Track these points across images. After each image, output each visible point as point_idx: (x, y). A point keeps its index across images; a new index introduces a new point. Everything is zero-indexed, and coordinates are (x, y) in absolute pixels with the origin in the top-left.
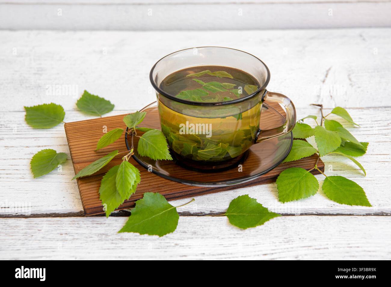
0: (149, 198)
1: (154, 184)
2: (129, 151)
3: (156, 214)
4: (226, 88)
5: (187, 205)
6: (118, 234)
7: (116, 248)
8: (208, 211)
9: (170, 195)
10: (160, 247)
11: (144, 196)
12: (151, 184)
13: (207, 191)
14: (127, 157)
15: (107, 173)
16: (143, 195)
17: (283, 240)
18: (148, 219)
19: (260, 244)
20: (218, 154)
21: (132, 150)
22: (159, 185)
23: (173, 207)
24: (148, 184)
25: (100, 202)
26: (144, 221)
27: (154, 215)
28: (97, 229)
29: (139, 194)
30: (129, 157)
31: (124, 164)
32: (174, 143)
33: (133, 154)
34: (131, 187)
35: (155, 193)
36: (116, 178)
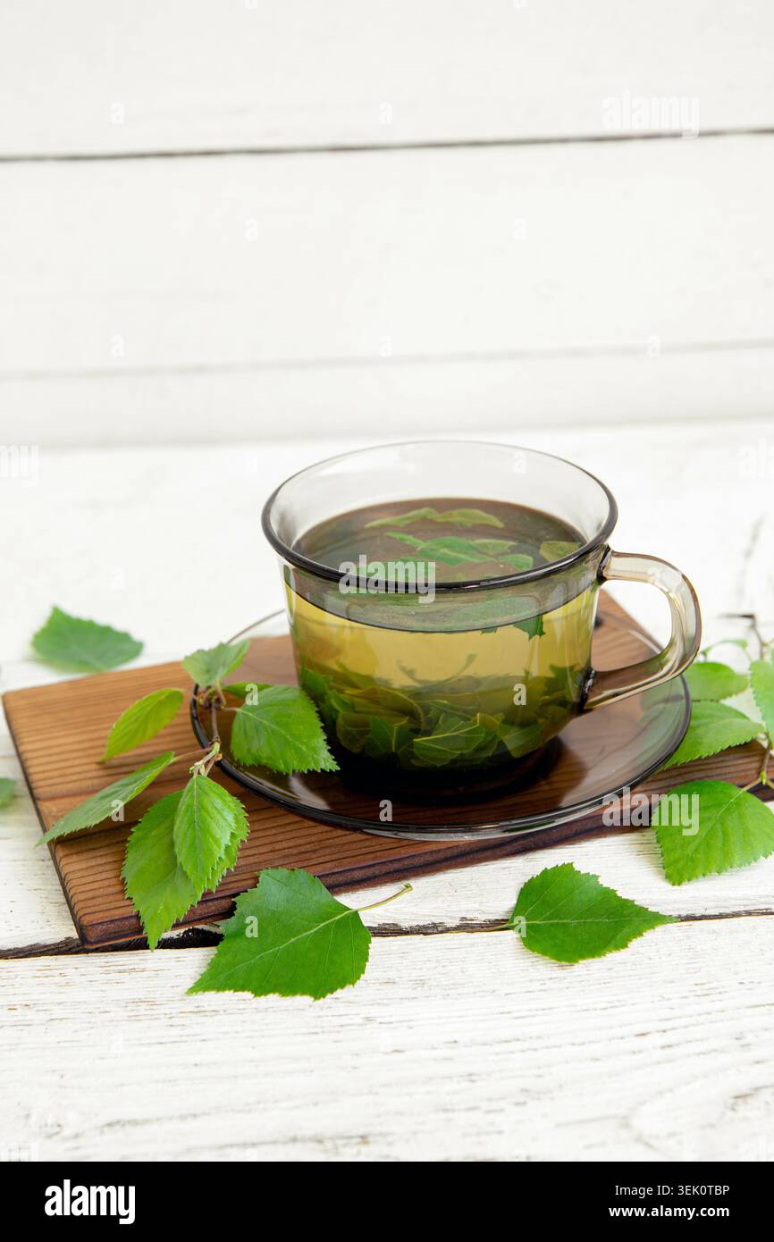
0: (274, 887)
1: (287, 845)
2: (207, 750)
3: (299, 933)
4: (485, 554)
5: (389, 903)
6: (184, 997)
7: (183, 1039)
8: (455, 918)
9: (336, 876)
10: (319, 1030)
11: (260, 879)
12: (278, 846)
13: (446, 860)
14: (203, 767)
15: (145, 818)
16: (256, 879)
17: (691, 991)
18: (277, 948)
19: (623, 1005)
20: (474, 745)
21: (217, 746)
22: (303, 849)
23: (349, 909)
24: (270, 848)
25: (128, 902)
26: (262, 954)
27: (295, 936)
28: (120, 986)
29: (244, 876)
30: (210, 766)
31: (197, 784)
32: (340, 721)
33: (219, 759)
34: (221, 853)
35: (293, 870)
36: (172, 830)
